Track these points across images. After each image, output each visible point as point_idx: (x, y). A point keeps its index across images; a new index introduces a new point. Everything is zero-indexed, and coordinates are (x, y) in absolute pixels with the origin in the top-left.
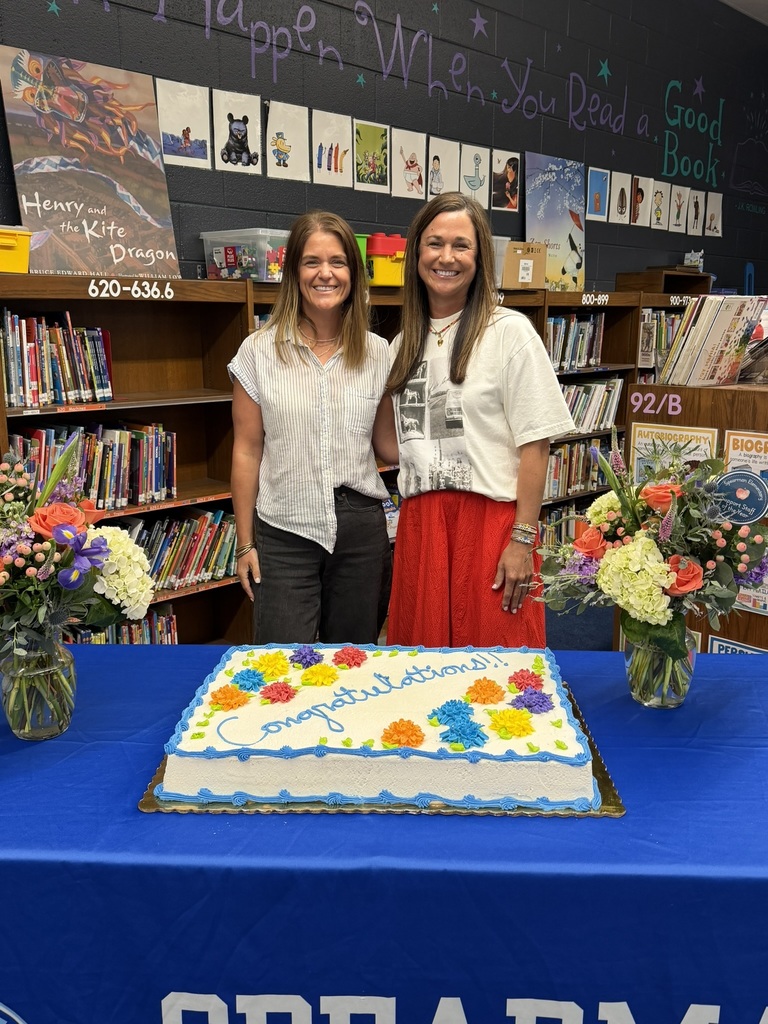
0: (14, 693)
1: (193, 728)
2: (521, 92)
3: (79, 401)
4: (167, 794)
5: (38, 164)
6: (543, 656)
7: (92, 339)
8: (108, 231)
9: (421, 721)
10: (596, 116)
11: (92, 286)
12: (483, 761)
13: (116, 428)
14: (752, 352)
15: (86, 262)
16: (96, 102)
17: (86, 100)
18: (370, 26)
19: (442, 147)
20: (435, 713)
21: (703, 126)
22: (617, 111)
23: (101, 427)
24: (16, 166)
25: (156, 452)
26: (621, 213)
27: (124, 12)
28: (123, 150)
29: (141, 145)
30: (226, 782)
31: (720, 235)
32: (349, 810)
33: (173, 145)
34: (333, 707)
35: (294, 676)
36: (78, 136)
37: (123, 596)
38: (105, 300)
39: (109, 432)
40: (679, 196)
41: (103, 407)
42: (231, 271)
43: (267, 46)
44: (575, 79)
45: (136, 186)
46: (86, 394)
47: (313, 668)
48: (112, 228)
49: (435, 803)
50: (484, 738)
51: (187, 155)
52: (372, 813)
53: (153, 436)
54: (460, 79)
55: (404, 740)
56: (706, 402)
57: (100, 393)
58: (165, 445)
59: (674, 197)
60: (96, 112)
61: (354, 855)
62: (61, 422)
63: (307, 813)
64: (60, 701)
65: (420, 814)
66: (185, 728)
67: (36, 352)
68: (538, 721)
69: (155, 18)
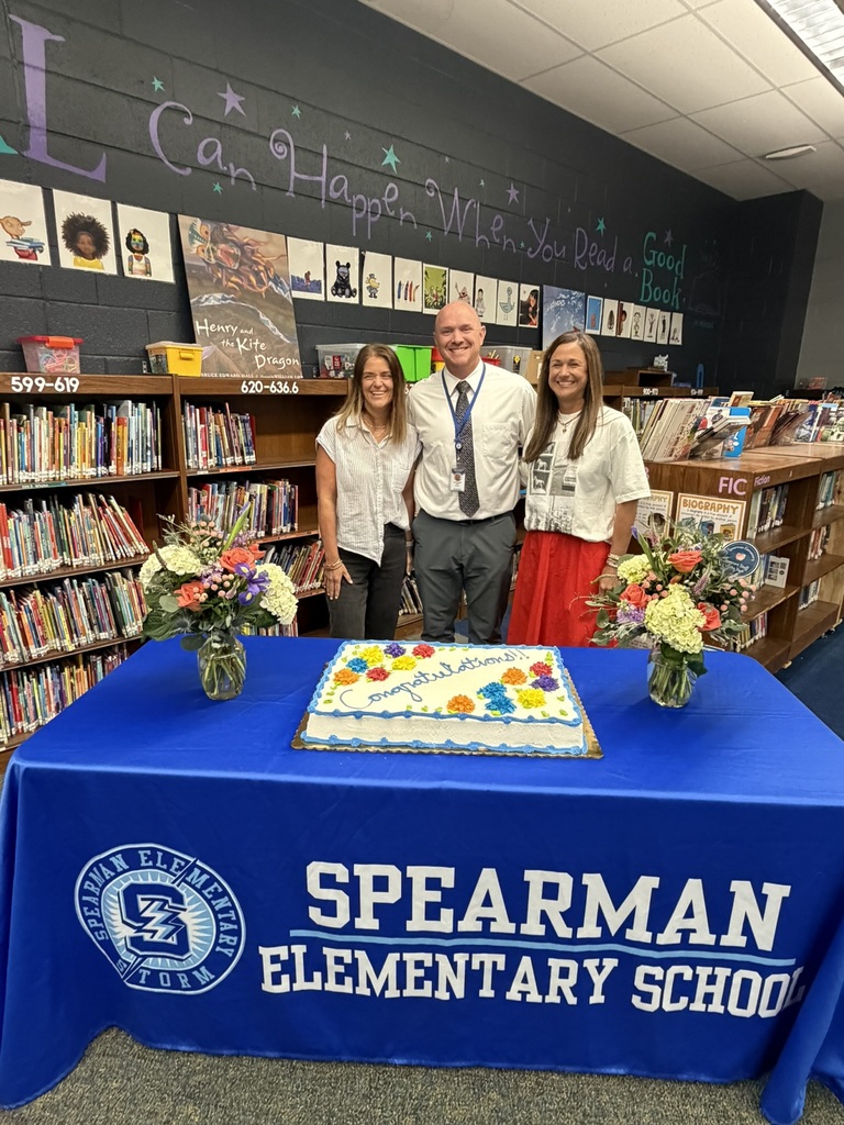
0: (208, 669)
1: (325, 697)
2: (542, 243)
3: (234, 464)
4: (309, 738)
5: (207, 299)
6: (552, 652)
7: (244, 421)
8: (254, 346)
9: (473, 696)
10: (594, 259)
11: (244, 386)
12: (513, 723)
13: (258, 482)
14: (699, 438)
15: (238, 367)
16: (246, 254)
17: (239, 253)
18: (436, 196)
19: (485, 282)
20: (481, 691)
21: (670, 265)
22: (610, 255)
23: (248, 483)
24: (192, 301)
25: (284, 499)
26: (610, 328)
27: (265, 189)
28: (264, 289)
29: (276, 284)
30: (346, 732)
31: (680, 343)
32: (426, 751)
33: (298, 284)
34: (414, 685)
35: (388, 663)
36: (233, 279)
37: (279, 610)
38: (252, 395)
39: (253, 485)
40: (652, 316)
41: (250, 469)
42: (337, 372)
43: (364, 212)
44: (580, 232)
45: (273, 313)
46: (238, 460)
47: (400, 658)
48: (256, 343)
49: (481, 748)
50: (513, 708)
51: (308, 291)
52: (441, 754)
53: (283, 487)
54: (499, 234)
55: (461, 707)
56: (666, 473)
57: (248, 459)
58: (290, 494)
59: (648, 317)
60: (245, 261)
61: (430, 779)
62: (221, 479)
63: (399, 753)
64: (237, 675)
65: (471, 755)
66: (320, 696)
67: (206, 431)
68: (549, 696)
69: (288, 194)
